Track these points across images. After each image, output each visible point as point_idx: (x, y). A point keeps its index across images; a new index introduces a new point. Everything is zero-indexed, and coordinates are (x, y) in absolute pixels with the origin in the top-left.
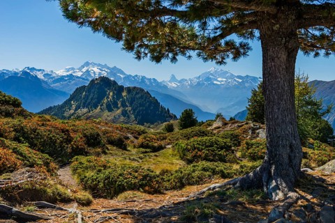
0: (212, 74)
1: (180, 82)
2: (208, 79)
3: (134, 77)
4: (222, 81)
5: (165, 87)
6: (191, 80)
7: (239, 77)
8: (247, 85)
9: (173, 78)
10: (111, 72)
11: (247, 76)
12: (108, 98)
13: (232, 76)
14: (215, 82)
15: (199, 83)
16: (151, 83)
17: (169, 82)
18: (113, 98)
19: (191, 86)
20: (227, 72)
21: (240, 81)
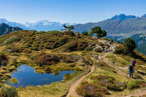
0: (42, 21)
1: (30, 24)
2: (41, 23)
3: (11, 23)
4: (46, 24)
5: (24, 26)
6: (34, 24)
7: (52, 23)
8: (55, 25)
9: (27, 23)
10: (2, 20)
11: (55, 22)
12: (6, 31)
13: (50, 22)
14: (43, 24)
15: (37, 25)
16: (19, 25)
17: (26, 24)
18: (9, 31)
19: (34, 26)
20: (48, 21)
21: (53, 24)
